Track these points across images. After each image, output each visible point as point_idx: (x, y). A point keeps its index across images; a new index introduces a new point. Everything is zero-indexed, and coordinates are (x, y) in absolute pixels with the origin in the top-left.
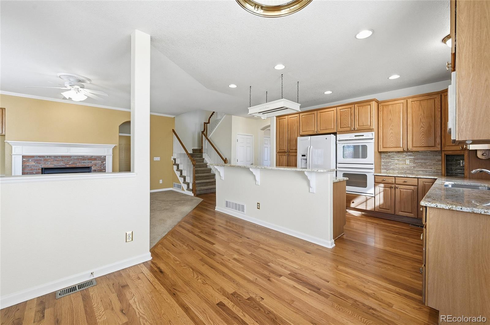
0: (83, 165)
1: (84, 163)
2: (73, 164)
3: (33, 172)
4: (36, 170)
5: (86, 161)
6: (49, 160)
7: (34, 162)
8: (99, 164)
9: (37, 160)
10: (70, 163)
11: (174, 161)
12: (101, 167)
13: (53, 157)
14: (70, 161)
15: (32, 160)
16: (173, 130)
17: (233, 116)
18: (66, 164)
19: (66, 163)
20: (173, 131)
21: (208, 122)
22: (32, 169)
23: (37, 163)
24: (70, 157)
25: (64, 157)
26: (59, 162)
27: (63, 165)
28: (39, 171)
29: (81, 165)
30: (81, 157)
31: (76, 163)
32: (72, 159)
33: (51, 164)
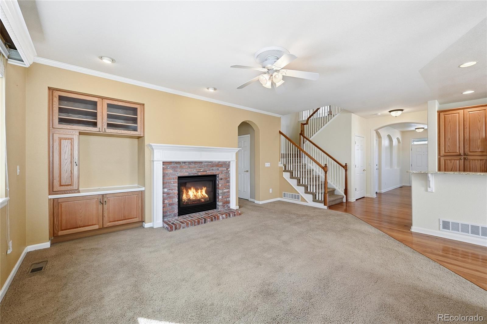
0: (212, 172)
1: (213, 170)
2: (204, 171)
3: (171, 182)
4: (174, 179)
5: (214, 168)
6: (184, 167)
7: (172, 170)
8: (225, 171)
9: (174, 167)
10: (201, 171)
11: (284, 167)
12: (226, 175)
13: (187, 163)
14: (201, 168)
15: (170, 167)
16: (279, 131)
17: (352, 114)
18: (198, 172)
19: (198, 170)
20: (280, 133)
21: (306, 123)
22: (170, 178)
23: (174, 170)
24: (201, 162)
25: (197, 163)
26: (192, 169)
27: (196, 174)
28: (176, 180)
29: (210, 172)
30: (210, 163)
31: (206, 170)
32: (203, 166)
33: (186, 172)
